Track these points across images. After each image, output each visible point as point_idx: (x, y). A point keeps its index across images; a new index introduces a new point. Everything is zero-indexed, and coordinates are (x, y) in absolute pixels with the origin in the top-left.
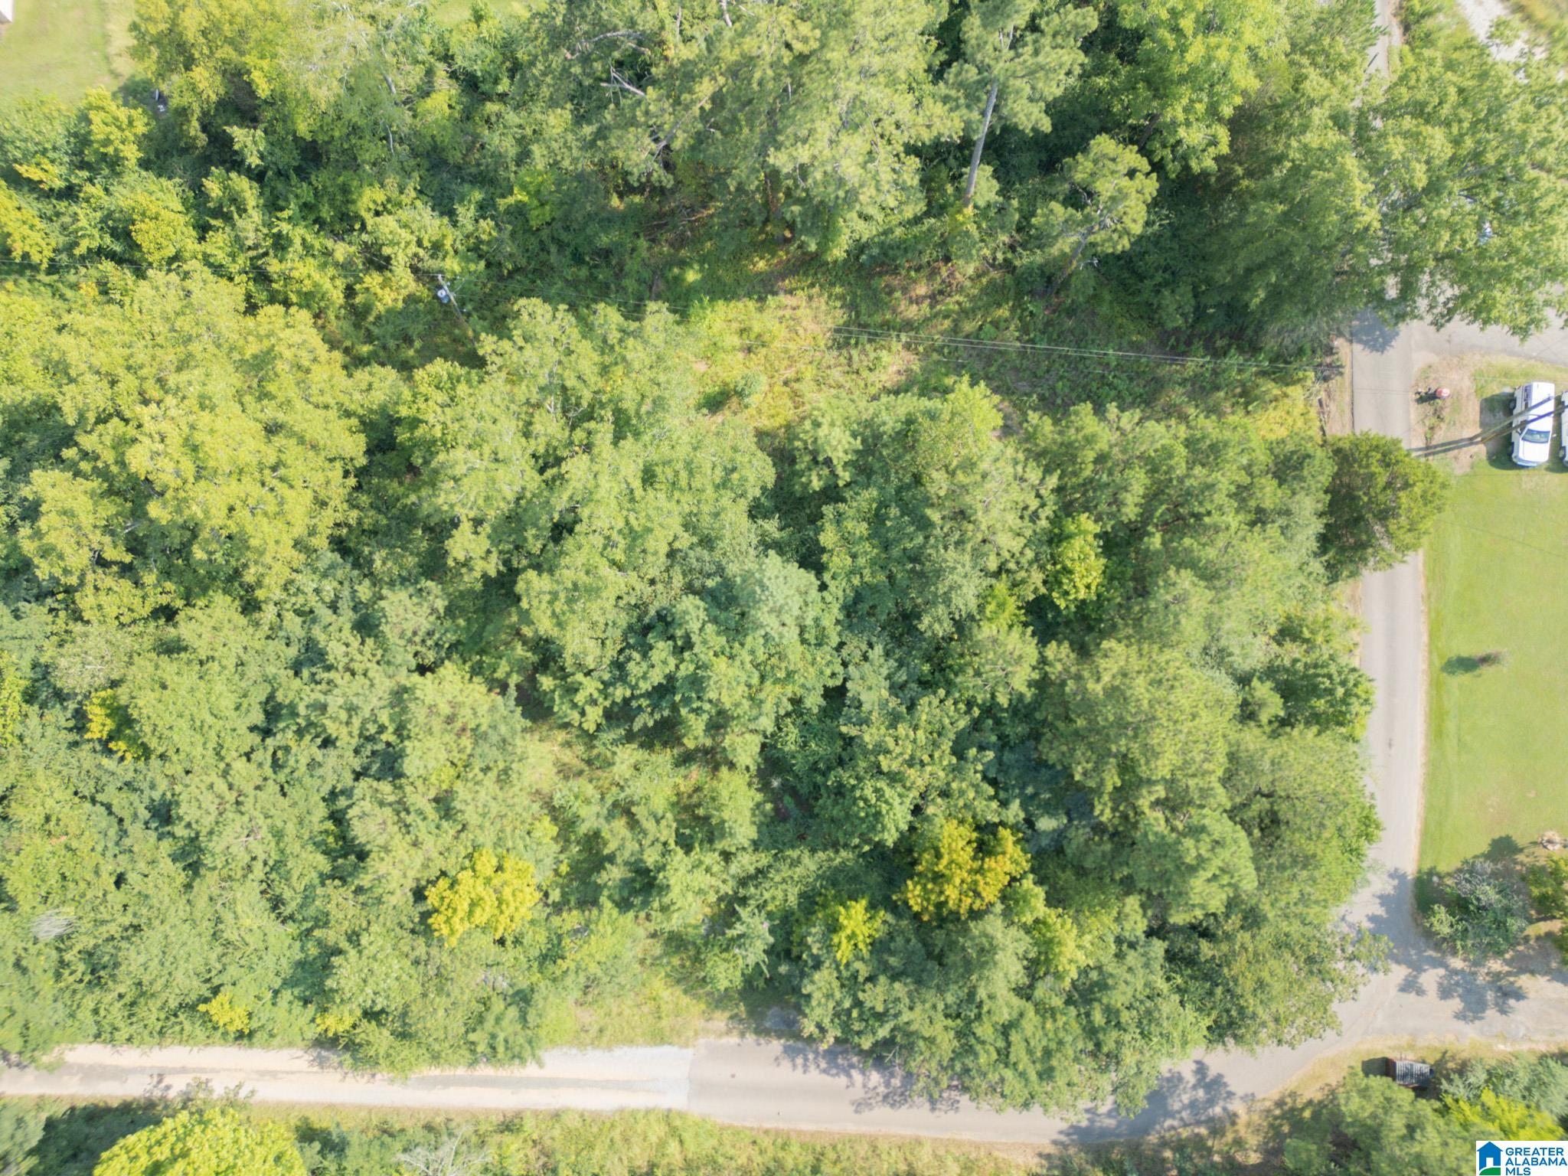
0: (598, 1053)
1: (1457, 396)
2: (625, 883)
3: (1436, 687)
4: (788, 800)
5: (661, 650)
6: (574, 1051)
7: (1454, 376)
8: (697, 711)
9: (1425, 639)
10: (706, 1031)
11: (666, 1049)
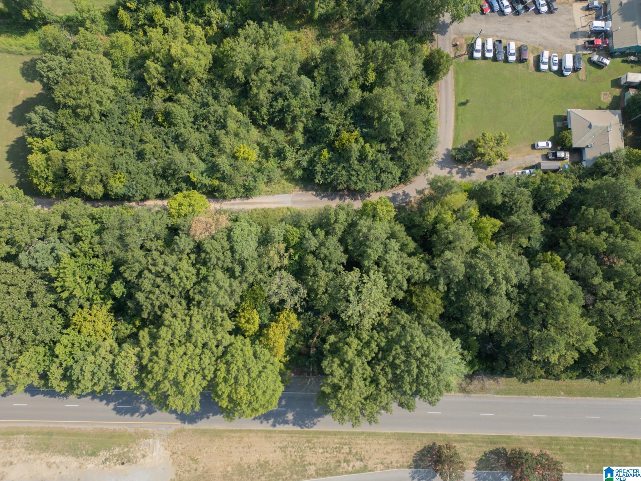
0: (271, 196)
1: (461, 44)
3: (457, 109)
4: (310, 139)
6: (266, 196)
7: (461, 40)
9: (454, 99)
10: (295, 191)
11: (286, 195)
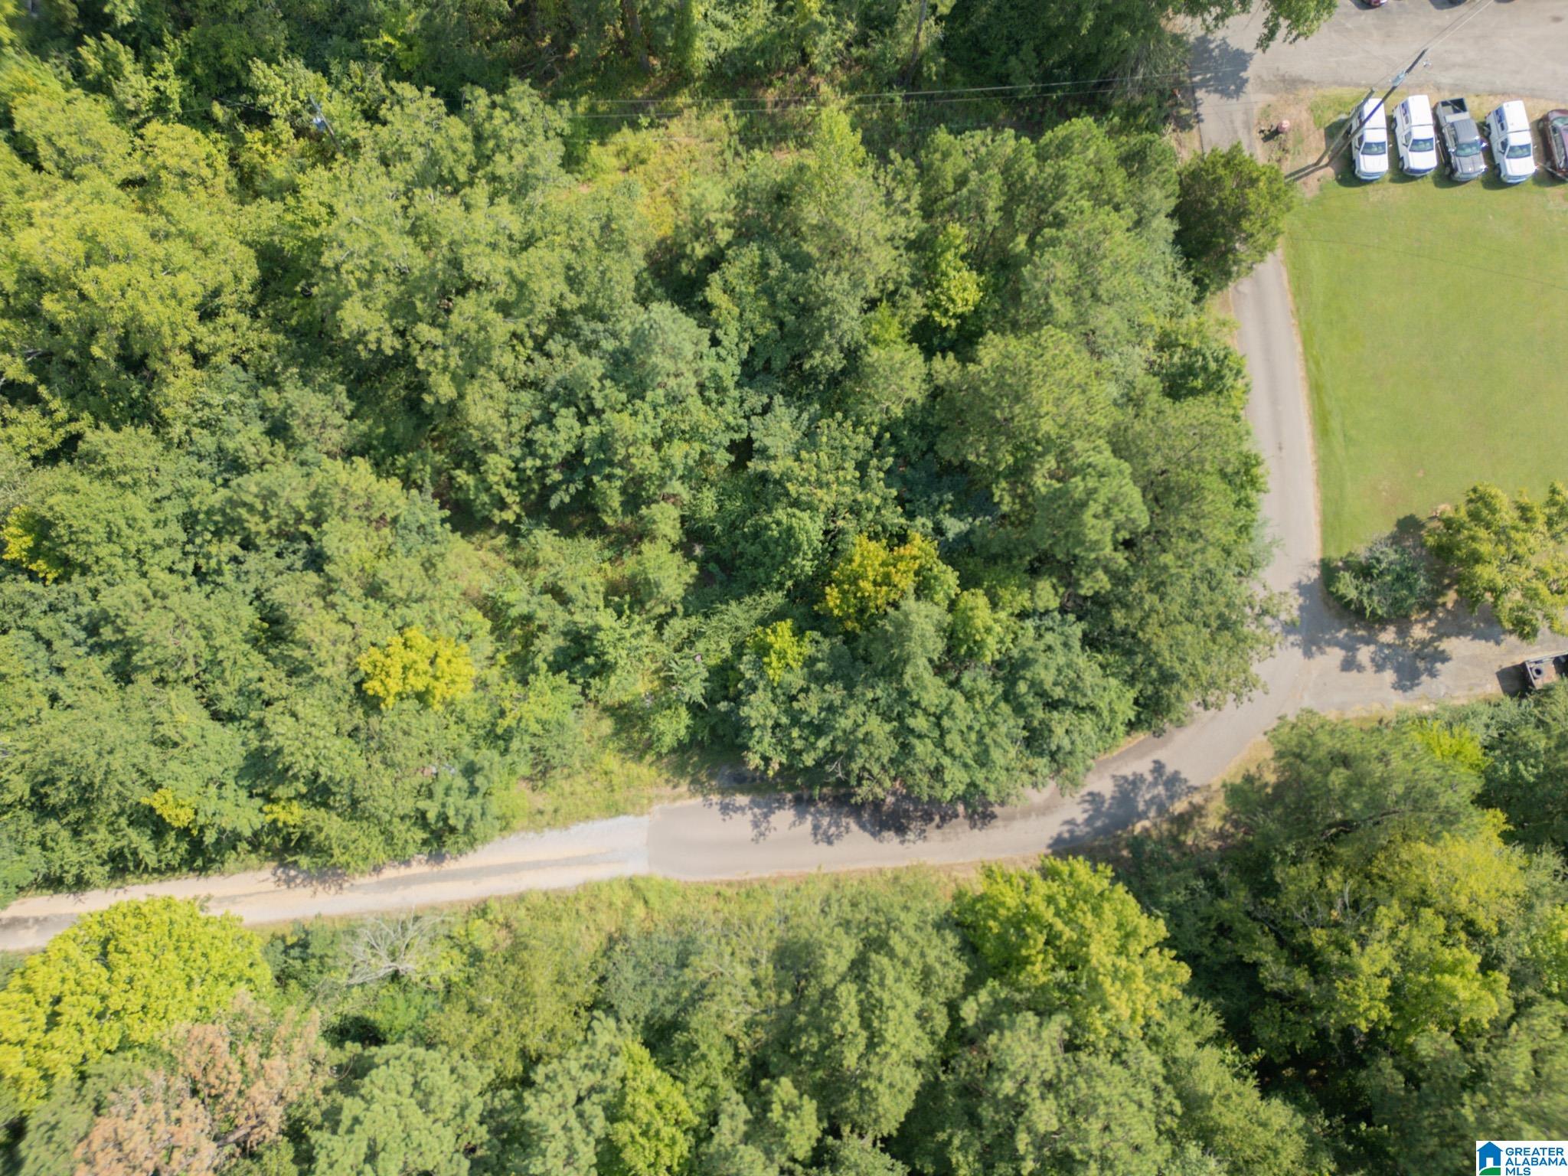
0: (555, 833)
1: (1296, 127)
2: (559, 651)
4: (712, 567)
5: (566, 419)
6: (531, 835)
7: (1292, 111)
8: (609, 477)
9: (1300, 348)
10: (659, 797)
11: (622, 819)
